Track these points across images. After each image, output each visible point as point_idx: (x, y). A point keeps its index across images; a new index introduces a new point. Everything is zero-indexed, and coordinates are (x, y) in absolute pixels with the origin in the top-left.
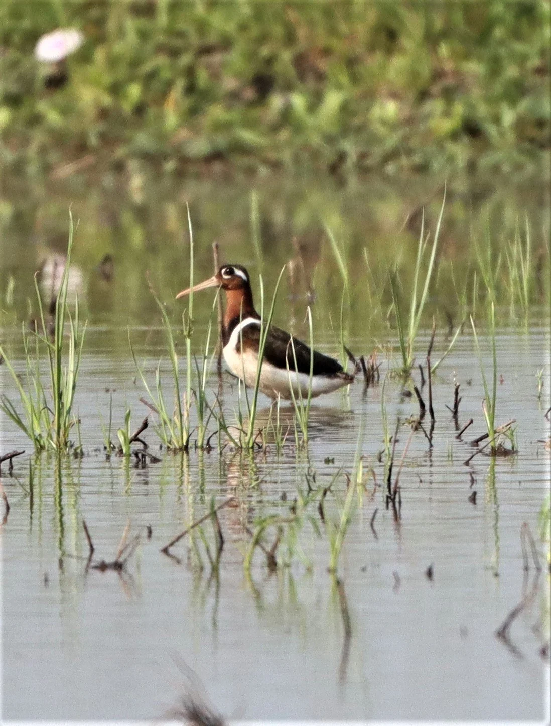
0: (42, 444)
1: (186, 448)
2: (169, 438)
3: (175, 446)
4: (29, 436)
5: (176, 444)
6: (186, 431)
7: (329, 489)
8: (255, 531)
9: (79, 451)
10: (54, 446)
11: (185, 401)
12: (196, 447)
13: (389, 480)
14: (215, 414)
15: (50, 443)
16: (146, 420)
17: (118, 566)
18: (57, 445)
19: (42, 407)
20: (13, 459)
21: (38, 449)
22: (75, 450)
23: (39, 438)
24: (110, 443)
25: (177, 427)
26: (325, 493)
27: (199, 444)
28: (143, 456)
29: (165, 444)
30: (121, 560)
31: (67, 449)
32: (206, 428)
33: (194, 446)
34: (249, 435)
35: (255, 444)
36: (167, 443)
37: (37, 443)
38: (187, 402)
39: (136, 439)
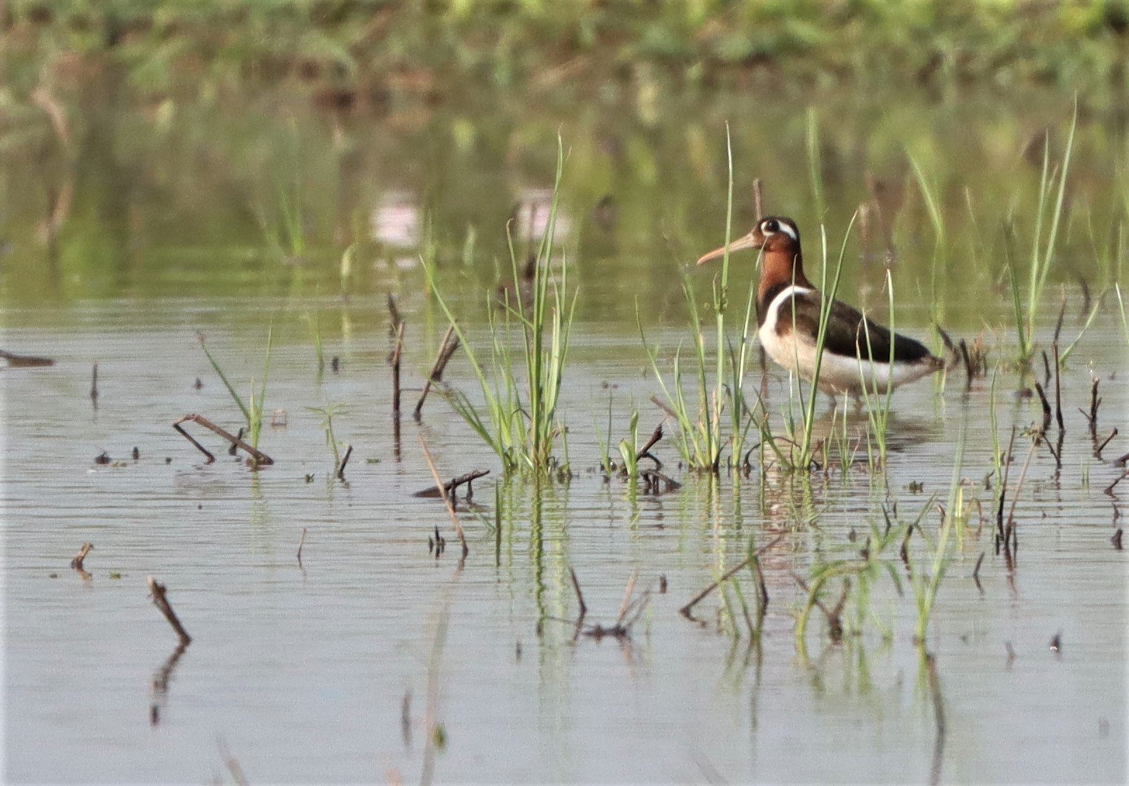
0: (513, 460)
1: (715, 468)
2: (692, 454)
3: (700, 465)
4: (497, 450)
5: (701, 462)
6: (716, 443)
7: (916, 525)
8: (812, 584)
9: (565, 471)
10: (531, 464)
11: (714, 401)
12: (730, 467)
13: (1000, 513)
14: (756, 420)
15: (525, 460)
16: (660, 428)
17: (620, 632)
18: (534, 462)
19: (513, 410)
20: (474, 482)
21: (507, 468)
22: (561, 469)
23: (509, 454)
24: (610, 460)
25: (702, 438)
26: (910, 531)
27: (734, 463)
28: (656, 478)
29: (686, 461)
30: (624, 624)
31: (549, 468)
32: (744, 439)
33: (727, 465)
34: (804, 448)
35: (812, 463)
36: (689, 460)
37: (508, 461)
38: (717, 404)
39: (645, 454)
